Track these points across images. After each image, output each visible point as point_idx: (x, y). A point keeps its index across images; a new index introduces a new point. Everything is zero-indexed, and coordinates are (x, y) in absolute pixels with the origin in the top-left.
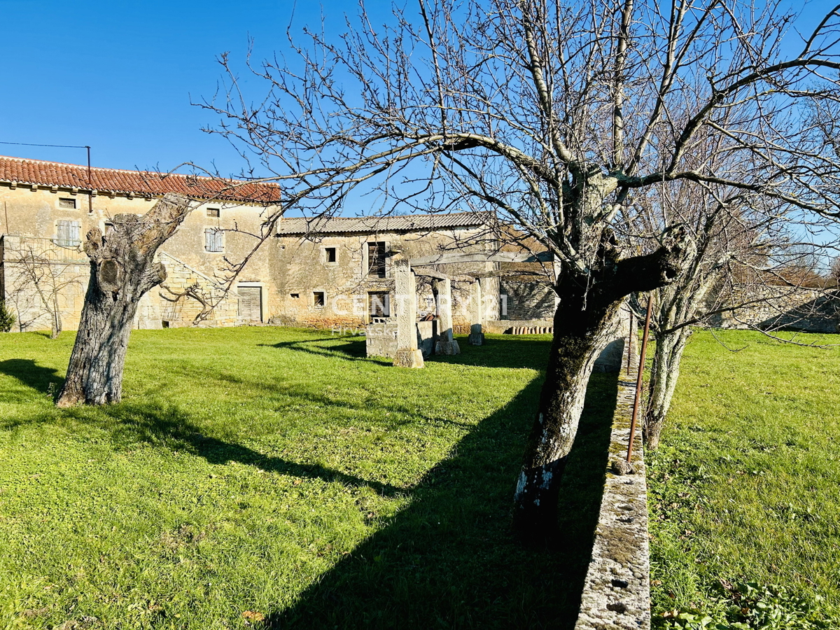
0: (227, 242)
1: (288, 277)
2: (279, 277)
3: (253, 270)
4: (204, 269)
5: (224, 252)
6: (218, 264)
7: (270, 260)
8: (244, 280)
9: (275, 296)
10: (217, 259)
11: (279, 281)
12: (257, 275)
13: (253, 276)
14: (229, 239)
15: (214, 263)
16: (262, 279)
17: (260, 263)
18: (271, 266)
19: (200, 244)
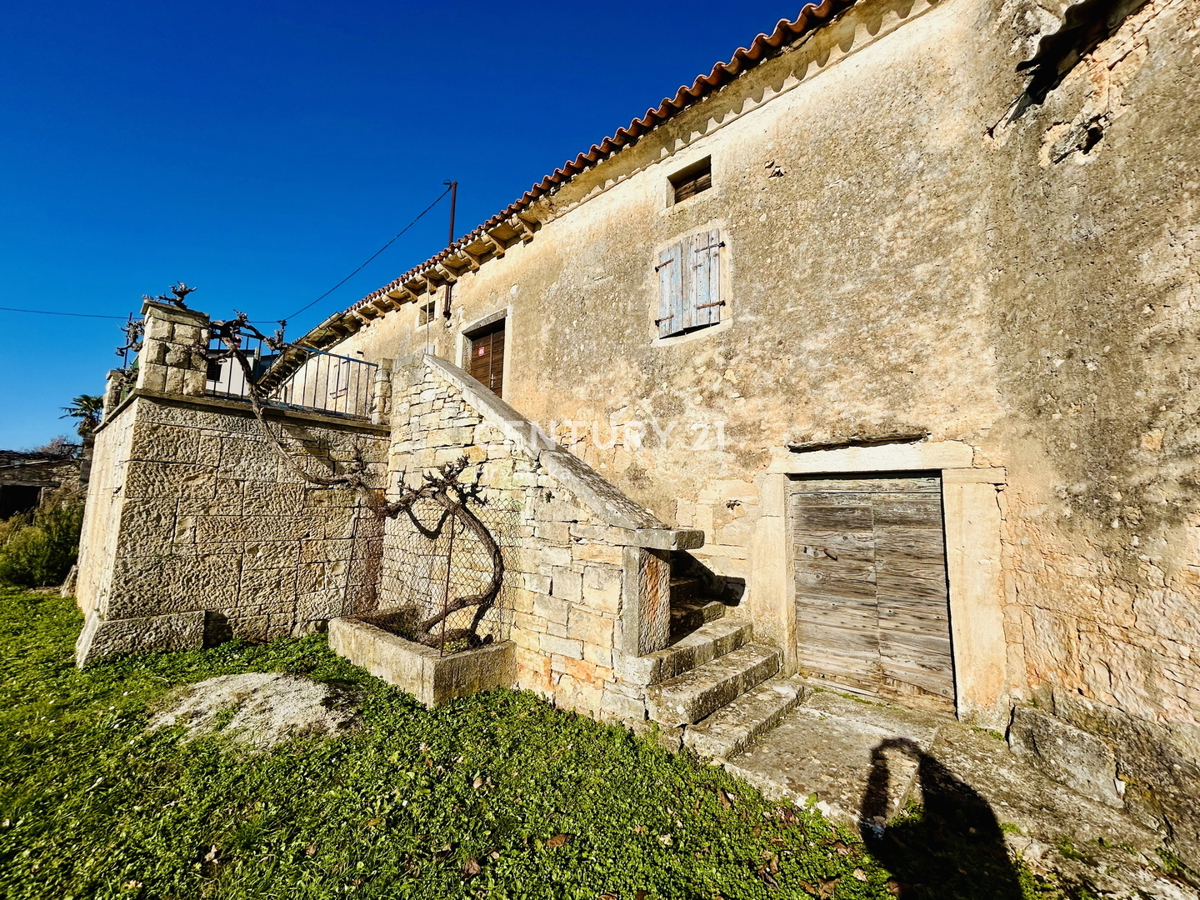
0: (741, 272)
1: (1155, 368)
2: (1067, 386)
3: (875, 374)
4: (649, 410)
5: (726, 324)
6: (699, 382)
7: (995, 289)
8: (820, 436)
9: (1053, 540)
10: (699, 360)
11: (1070, 421)
12: (902, 397)
13: (875, 415)
14: (748, 259)
15: (688, 376)
16: (938, 424)
17: (923, 330)
18: (1005, 322)
19: (640, 318)
